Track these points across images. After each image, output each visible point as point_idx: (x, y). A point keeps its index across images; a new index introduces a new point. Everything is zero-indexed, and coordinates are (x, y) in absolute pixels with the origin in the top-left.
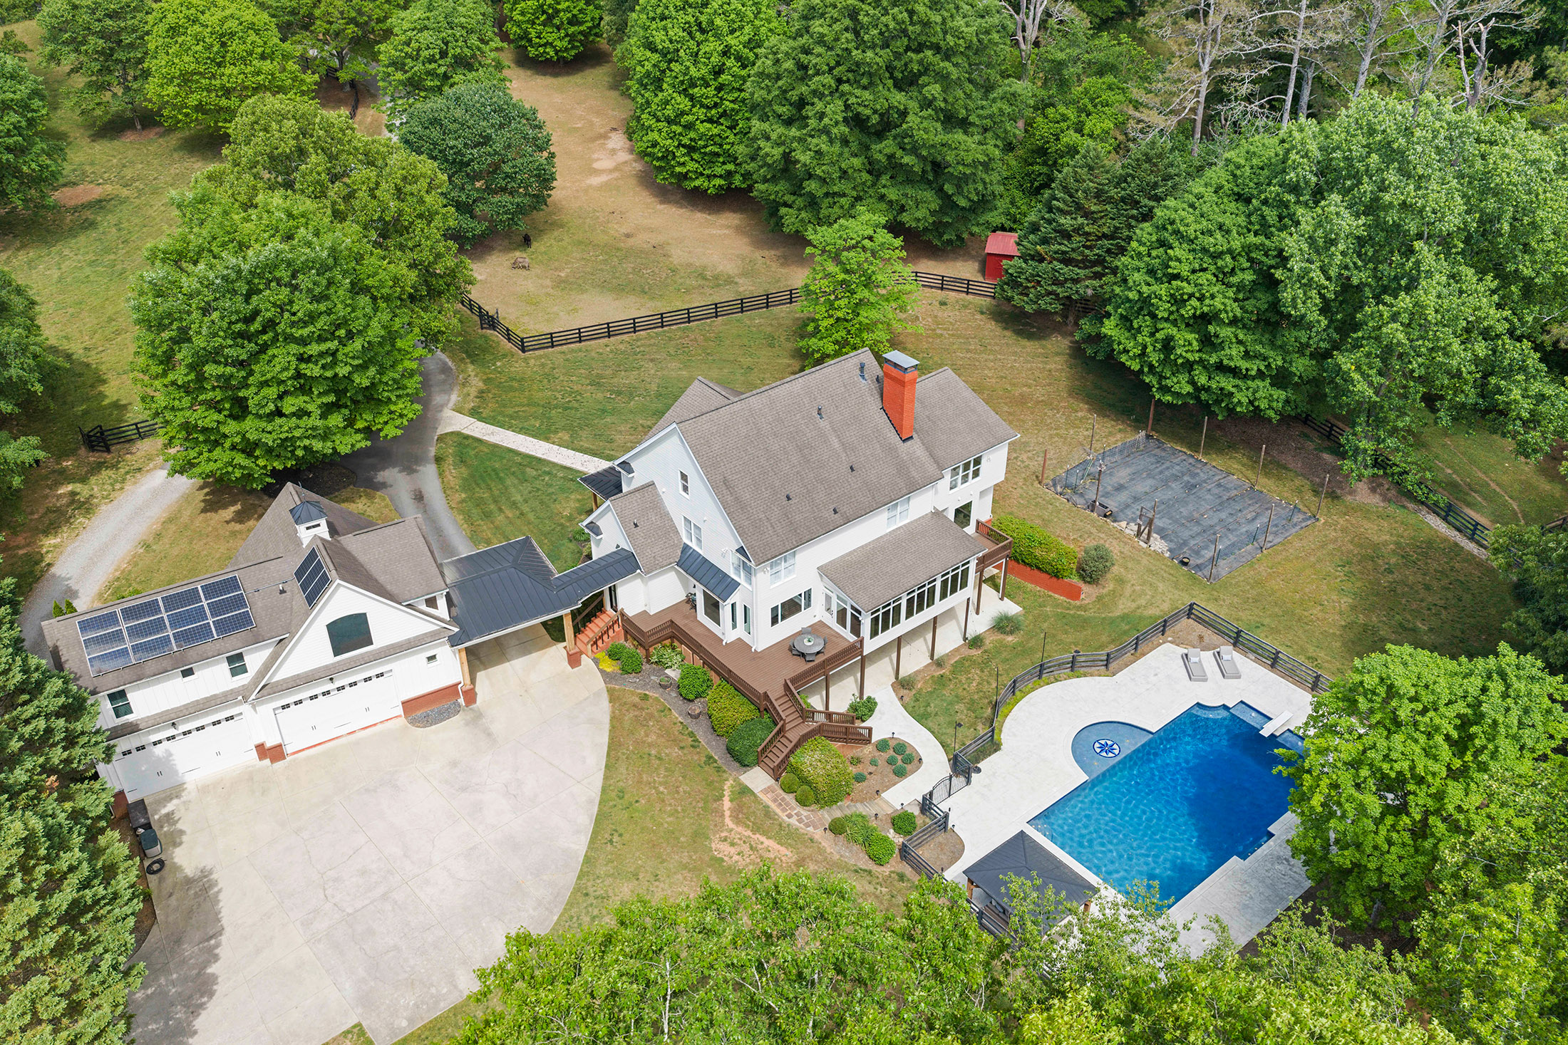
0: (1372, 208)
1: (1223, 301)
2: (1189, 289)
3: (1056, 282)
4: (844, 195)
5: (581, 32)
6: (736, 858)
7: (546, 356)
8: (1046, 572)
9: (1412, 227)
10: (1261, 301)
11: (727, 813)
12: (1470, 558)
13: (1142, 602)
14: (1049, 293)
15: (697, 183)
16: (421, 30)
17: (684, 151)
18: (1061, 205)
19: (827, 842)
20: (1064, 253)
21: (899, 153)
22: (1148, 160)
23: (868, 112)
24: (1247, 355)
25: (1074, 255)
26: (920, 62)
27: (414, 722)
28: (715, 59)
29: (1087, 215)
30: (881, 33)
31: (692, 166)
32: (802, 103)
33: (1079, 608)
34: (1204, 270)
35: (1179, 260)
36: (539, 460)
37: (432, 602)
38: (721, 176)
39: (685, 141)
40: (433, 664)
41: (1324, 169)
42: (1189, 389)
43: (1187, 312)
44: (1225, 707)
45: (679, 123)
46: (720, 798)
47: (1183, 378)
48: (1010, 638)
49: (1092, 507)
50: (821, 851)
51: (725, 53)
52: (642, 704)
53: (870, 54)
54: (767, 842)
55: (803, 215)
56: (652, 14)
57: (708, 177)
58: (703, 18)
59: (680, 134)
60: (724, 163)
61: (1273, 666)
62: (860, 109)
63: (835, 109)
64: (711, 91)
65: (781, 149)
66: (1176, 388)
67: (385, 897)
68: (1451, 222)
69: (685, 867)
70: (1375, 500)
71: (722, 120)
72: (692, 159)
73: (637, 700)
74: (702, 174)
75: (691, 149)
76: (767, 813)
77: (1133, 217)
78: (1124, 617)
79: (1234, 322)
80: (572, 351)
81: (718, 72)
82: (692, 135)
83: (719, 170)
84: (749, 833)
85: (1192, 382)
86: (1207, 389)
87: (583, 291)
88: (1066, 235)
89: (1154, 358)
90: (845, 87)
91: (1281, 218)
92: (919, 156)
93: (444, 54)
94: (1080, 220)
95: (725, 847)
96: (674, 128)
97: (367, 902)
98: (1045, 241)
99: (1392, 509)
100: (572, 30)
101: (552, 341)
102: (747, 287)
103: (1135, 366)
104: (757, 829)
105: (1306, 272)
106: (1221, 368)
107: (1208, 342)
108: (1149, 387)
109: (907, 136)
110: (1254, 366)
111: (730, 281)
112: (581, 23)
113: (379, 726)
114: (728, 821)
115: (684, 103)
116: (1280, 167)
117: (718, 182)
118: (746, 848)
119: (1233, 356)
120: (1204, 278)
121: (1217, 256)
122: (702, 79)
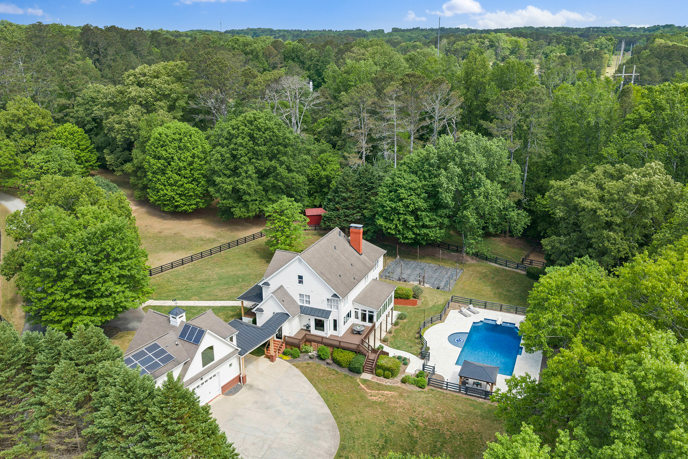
0: (461, 165)
1: (421, 204)
2: (409, 202)
3: (346, 216)
4: (256, 200)
5: (91, 165)
6: (379, 399)
7: (161, 275)
8: (404, 298)
9: (474, 169)
10: (431, 202)
11: (365, 388)
12: (510, 271)
13: (435, 301)
14: (344, 220)
15: (184, 208)
16: (46, 162)
17: (178, 196)
18: (341, 189)
19: (403, 386)
20: (346, 206)
21: (276, 182)
22: (366, 171)
23: (263, 168)
24: (431, 220)
25: (350, 206)
26: (277, 150)
27: (227, 394)
28: (190, 159)
29: (351, 192)
30: (264, 140)
31: (182, 202)
32: (236, 168)
33: (418, 307)
34: (412, 195)
35: (402, 193)
36: (193, 307)
37: (231, 339)
38: (194, 204)
39: (179, 192)
40: (232, 367)
41: (440, 158)
42: (413, 236)
43: (410, 209)
44: (481, 321)
45: (175, 186)
46: (359, 385)
47: (411, 233)
48: (405, 321)
49: (400, 280)
50: (404, 389)
51: (193, 156)
52: (309, 366)
53: (260, 147)
54: (386, 392)
55: (242, 210)
56: (156, 146)
57: (188, 205)
58: (181, 144)
59: (177, 190)
60: (194, 199)
61: (485, 308)
62: (260, 168)
63: (251, 169)
64: (188, 172)
65: (231, 186)
66: (410, 237)
67: (270, 448)
68: (484, 166)
69: (366, 406)
70: (474, 262)
71: (193, 182)
72: (182, 199)
73: (306, 365)
74: (185, 204)
75: (181, 195)
76: (378, 384)
77: (366, 190)
78: (433, 306)
79: (425, 210)
80: (171, 272)
81: (191, 164)
82: (182, 189)
83: (194, 202)
84: (377, 392)
85: (414, 233)
86: (419, 235)
87: (158, 253)
88: (345, 199)
89: (400, 228)
90: (254, 160)
91: (430, 175)
92: (283, 183)
93: (60, 170)
94: (349, 194)
95: (373, 398)
96: (174, 187)
97: (264, 452)
98: (338, 203)
99: (480, 263)
100: (87, 164)
101: (162, 269)
102: (223, 241)
103: (393, 232)
104: (379, 390)
105: (448, 187)
106: (424, 226)
107: (417, 218)
108: (398, 239)
109: (279, 175)
110: (434, 223)
111: (214, 240)
112: (90, 162)
113: (214, 400)
114: (367, 390)
115: (178, 178)
116: (427, 159)
117: (194, 206)
118: (380, 396)
119: (427, 221)
120: (413, 197)
121: (415, 189)
122: (184, 167)
